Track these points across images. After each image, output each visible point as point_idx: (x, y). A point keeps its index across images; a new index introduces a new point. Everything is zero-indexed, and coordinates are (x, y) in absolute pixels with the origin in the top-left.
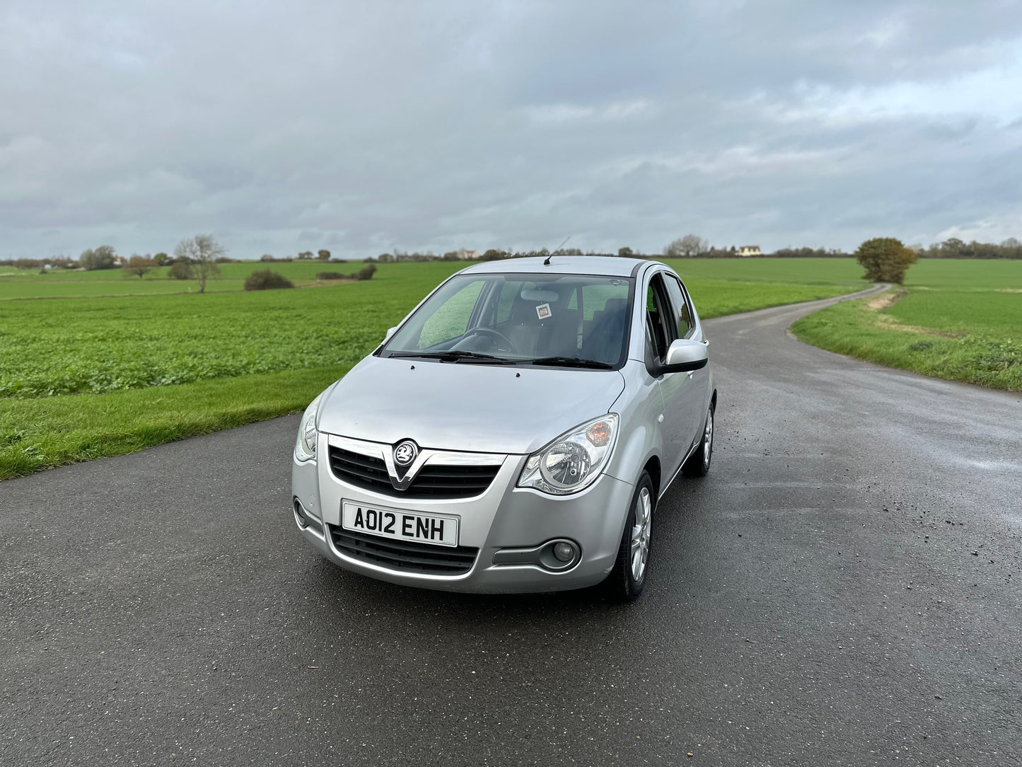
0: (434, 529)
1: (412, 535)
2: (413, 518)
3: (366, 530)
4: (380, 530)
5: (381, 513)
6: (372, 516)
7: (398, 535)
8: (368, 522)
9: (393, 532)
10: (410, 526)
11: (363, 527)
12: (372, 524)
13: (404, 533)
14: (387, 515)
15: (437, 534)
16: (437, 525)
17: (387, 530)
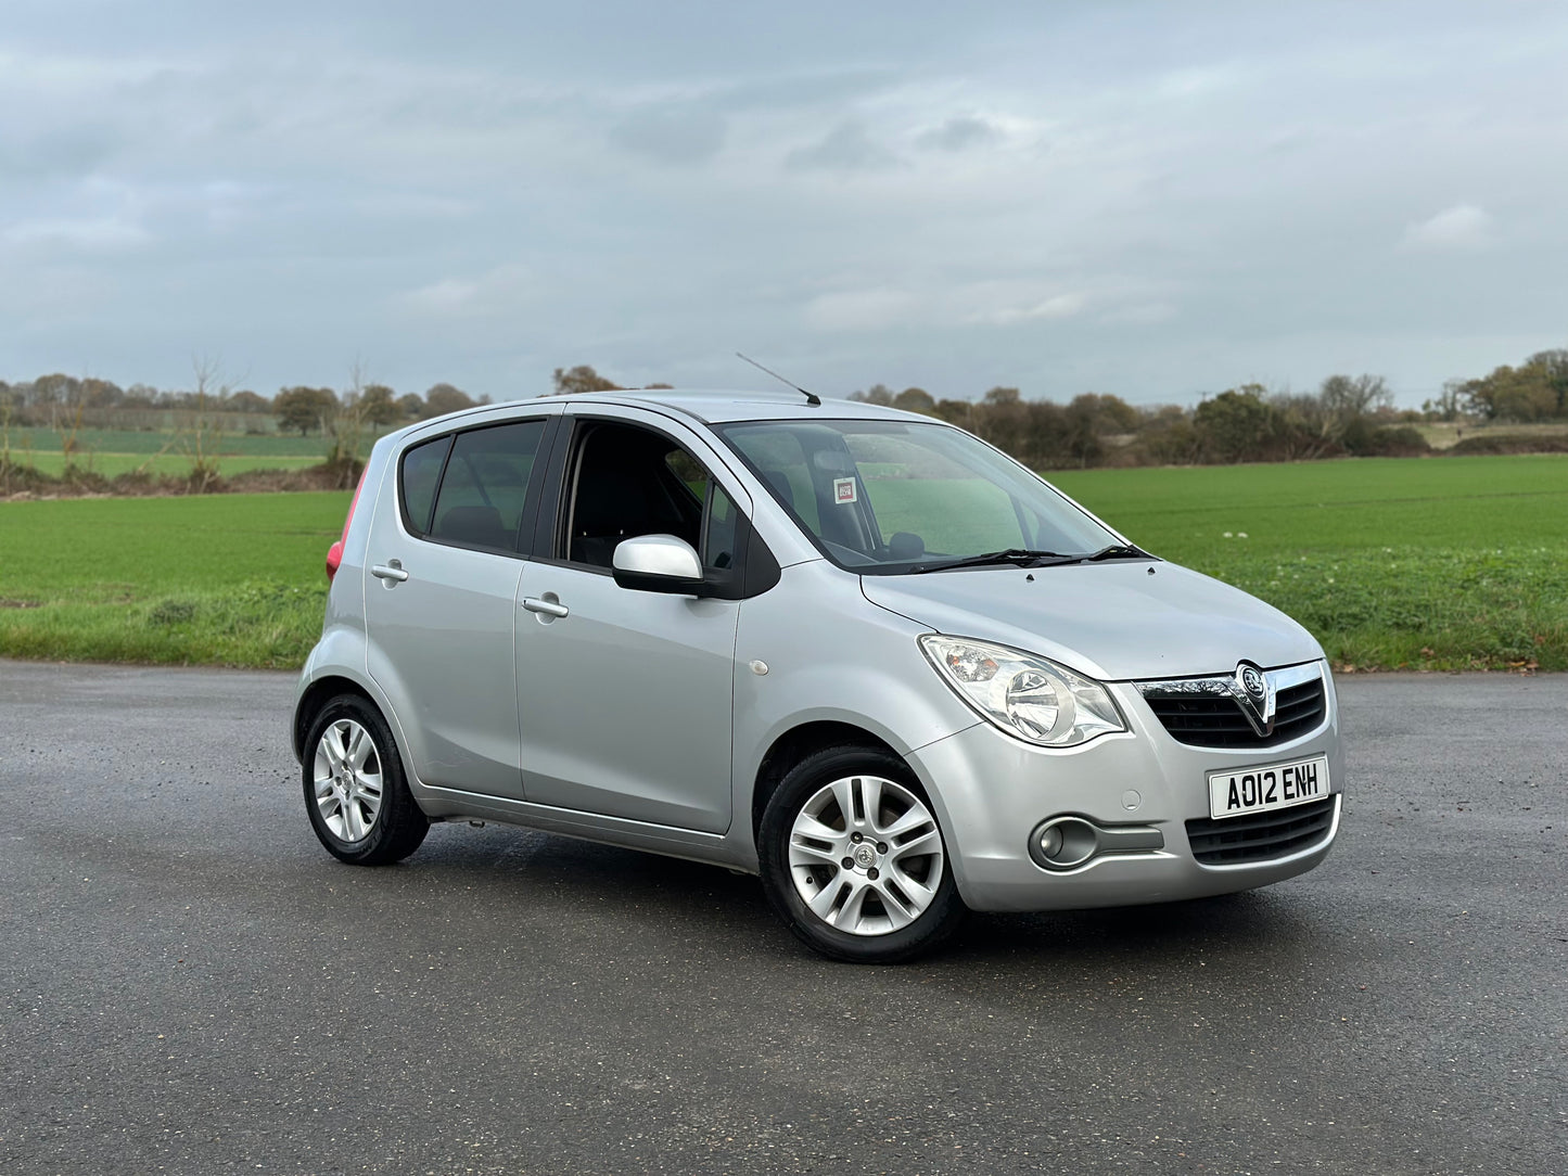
0: (1310, 779)
1: (1292, 796)
2: (1290, 771)
3: (1244, 810)
4: (1261, 803)
5: (1259, 776)
6: (1249, 783)
7: (1281, 804)
8: (1245, 797)
9: (1275, 799)
10: (1290, 784)
11: (1238, 806)
12: (1249, 798)
13: (1288, 797)
14: (1267, 776)
15: (1312, 784)
16: (1312, 775)
17: (1269, 800)
